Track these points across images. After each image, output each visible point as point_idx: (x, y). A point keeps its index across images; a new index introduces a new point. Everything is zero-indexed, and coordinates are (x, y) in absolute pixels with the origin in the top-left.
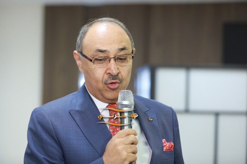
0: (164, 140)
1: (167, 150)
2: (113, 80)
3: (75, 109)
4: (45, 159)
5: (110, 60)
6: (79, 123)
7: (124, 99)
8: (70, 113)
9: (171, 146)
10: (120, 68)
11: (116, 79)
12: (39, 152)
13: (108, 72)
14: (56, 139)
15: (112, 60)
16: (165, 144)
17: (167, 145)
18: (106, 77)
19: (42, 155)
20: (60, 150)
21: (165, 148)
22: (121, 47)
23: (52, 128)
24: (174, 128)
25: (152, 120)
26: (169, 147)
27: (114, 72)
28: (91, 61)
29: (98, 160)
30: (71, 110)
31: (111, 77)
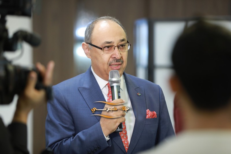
0: (148, 110)
1: (150, 117)
2: (117, 62)
3: (83, 87)
4: (60, 124)
5: (114, 48)
6: (85, 97)
7: (112, 77)
8: (78, 89)
9: (152, 114)
10: (122, 53)
11: (119, 62)
12: (56, 119)
13: (114, 56)
14: (68, 110)
15: (116, 48)
16: (148, 113)
17: (150, 114)
18: (111, 60)
19: (58, 121)
20: (71, 117)
21: (147, 116)
22: (122, 39)
23: (65, 101)
24: (160, 100)
25: (140, 95)
26: (151, 115)
27: (118, 56)
28: (101, 49)
29: (97, 124)
30: (80, 88)
31: (115, 60)
